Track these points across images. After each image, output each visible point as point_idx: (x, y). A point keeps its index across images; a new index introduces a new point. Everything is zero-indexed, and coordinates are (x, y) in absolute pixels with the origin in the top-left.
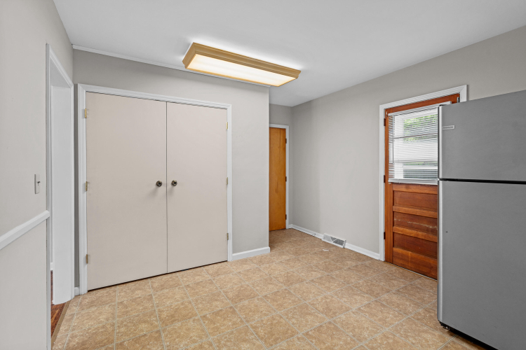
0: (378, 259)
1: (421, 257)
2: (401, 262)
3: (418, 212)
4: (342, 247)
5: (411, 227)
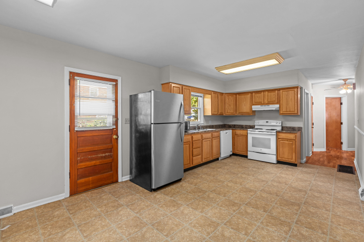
0: (63, 198)
1: (99, 176)
2: (84, 188)
3: (96, 148)
4: (11, 214)
5: (92, 159)
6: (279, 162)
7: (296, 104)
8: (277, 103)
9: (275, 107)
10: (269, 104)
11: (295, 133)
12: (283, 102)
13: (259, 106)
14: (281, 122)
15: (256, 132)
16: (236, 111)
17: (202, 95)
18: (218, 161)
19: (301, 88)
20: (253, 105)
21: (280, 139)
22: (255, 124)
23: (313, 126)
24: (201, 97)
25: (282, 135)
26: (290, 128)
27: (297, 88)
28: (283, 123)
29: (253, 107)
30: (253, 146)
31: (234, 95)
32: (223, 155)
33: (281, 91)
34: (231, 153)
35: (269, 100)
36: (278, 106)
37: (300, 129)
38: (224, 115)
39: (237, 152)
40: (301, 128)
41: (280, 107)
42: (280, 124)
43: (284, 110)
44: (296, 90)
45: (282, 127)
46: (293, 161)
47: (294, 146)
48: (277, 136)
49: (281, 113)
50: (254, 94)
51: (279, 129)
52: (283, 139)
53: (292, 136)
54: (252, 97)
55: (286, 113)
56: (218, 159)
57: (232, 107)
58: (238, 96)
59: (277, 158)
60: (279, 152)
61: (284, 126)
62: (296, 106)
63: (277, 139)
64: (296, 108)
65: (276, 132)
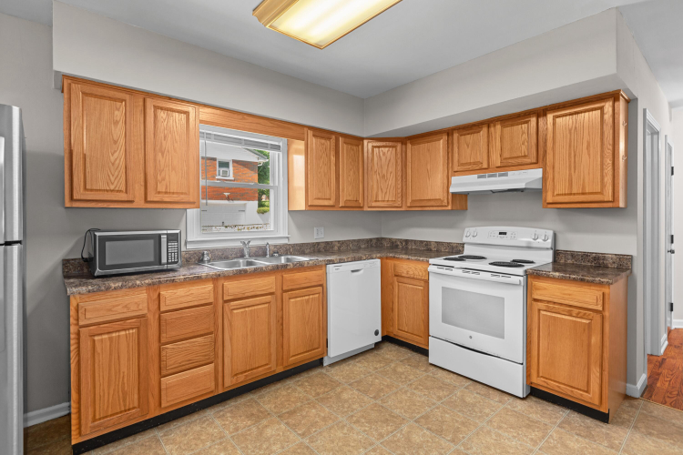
6: (535, 393)
7: (609, 161)
8: (536, 164)
9: (528, 177)
10: (505, 166)
11: (601, 284)
12: (558, 157)
13: (473, 178)
14: (550, 233)
15: (454, 272)
16: (404, 195)
17: (281, 142)
18: (318, 371)
19: (631, 102)
20: (456, 173)
21: (541, 305)
22: (465, 240)
23: (673, 247)
24: (277, 148)
25: (549, 290)
26: (585, 255)
27: (614, 96)
28: (560, 237)
29: (454, 180)
30: (445, 320)
31: (399, 146)
32: (336, 350)
33: (550, 117)
34: (379, 338)
35: (506, 155)
36: (537, 173)
37: (623, 265)
38: (366, 209)
39: (401, 333)
40: (630, 258)
41: (544, 179)
42: (549, 243)
43: (561, 187)
44: (608, 106)
45: (556, 253)
46: (591, 398)
47: (595, 339)
48: (528, 289)
49: (550, 199)
50: (456, 135)
51: (544, 259)
52: (552, 305)
53: (586, 296)
54: (449, 145)
55: (567, 199)
56: (319, 363)
57: (392, 181)
58: (409, 145)
59: (528, 375)
60: (535, 353)
61: (561, 247)
62: (609, 170)
63: (530, 301)
64: (608, 179)
65: (527, 274)
